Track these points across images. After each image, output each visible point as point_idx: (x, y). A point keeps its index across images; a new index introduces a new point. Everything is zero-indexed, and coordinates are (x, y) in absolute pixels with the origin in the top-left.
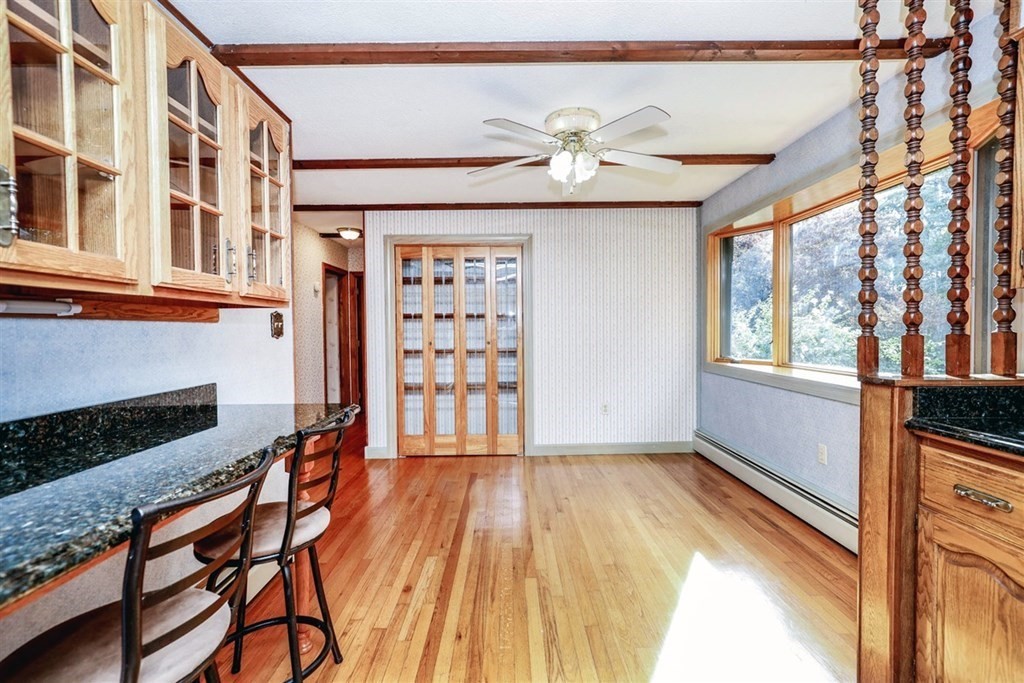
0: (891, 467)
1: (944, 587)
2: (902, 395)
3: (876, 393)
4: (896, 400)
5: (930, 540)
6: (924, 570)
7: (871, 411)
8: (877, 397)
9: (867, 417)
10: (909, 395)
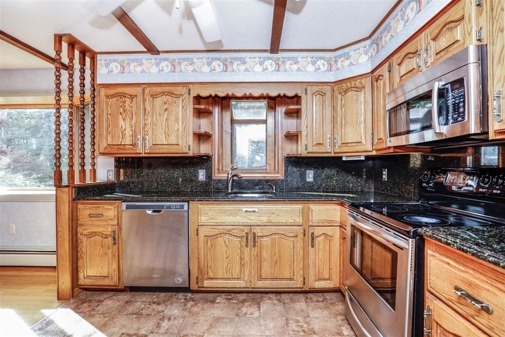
0: (69, 215)
1: (86, 246)
2: (72, 189)
3: (62, 190)
4: (70, 191)
5: (82, 234)
6: (80, 245)
7: (60, 197)
8: (62, 192)
9: (58, 200)
10: (74, 189)
